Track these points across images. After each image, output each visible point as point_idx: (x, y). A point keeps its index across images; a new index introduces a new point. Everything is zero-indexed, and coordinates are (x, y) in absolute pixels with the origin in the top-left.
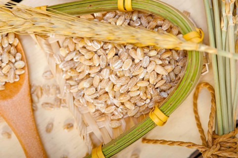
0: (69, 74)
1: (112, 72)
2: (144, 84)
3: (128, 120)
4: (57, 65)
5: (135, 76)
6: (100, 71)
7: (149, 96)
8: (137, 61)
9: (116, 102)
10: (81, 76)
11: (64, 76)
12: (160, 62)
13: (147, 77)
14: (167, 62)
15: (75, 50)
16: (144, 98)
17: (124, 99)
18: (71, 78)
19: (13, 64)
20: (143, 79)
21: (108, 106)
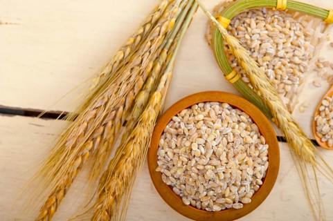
0: (299, 74)
1: (277, 51)
2: (269, 27)
3: (297, 18)
4: (299, 85)
5: (268, 35)
6: (282, 58)
7: (273, 18)
8: (259, 42)
9: (292, 34)
10: (294, 66)
11: (302, 76)
12: (249, 28)
13: (263, 29)
14: (245, 25)
15: (281, 83)
16: (276, 20)
17: (287, 31)
18: (300, 71)
19: (328, 107)
20: (267, 30)
21: (298, 36)
